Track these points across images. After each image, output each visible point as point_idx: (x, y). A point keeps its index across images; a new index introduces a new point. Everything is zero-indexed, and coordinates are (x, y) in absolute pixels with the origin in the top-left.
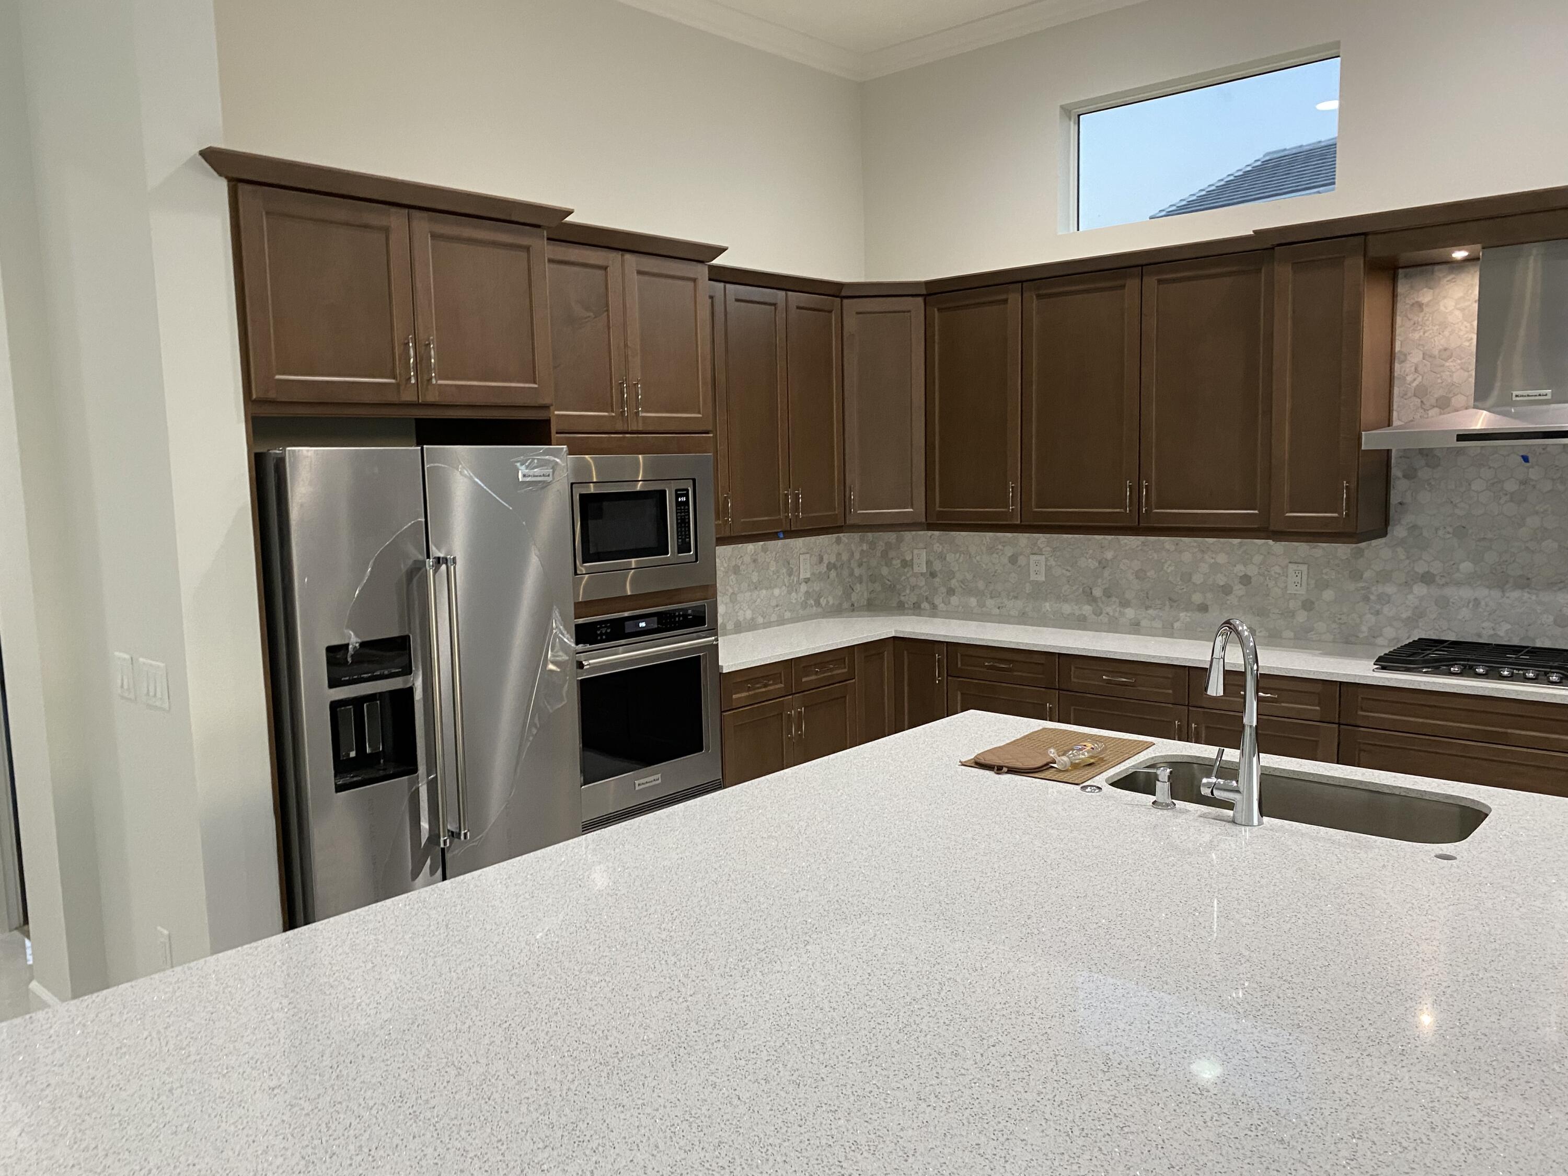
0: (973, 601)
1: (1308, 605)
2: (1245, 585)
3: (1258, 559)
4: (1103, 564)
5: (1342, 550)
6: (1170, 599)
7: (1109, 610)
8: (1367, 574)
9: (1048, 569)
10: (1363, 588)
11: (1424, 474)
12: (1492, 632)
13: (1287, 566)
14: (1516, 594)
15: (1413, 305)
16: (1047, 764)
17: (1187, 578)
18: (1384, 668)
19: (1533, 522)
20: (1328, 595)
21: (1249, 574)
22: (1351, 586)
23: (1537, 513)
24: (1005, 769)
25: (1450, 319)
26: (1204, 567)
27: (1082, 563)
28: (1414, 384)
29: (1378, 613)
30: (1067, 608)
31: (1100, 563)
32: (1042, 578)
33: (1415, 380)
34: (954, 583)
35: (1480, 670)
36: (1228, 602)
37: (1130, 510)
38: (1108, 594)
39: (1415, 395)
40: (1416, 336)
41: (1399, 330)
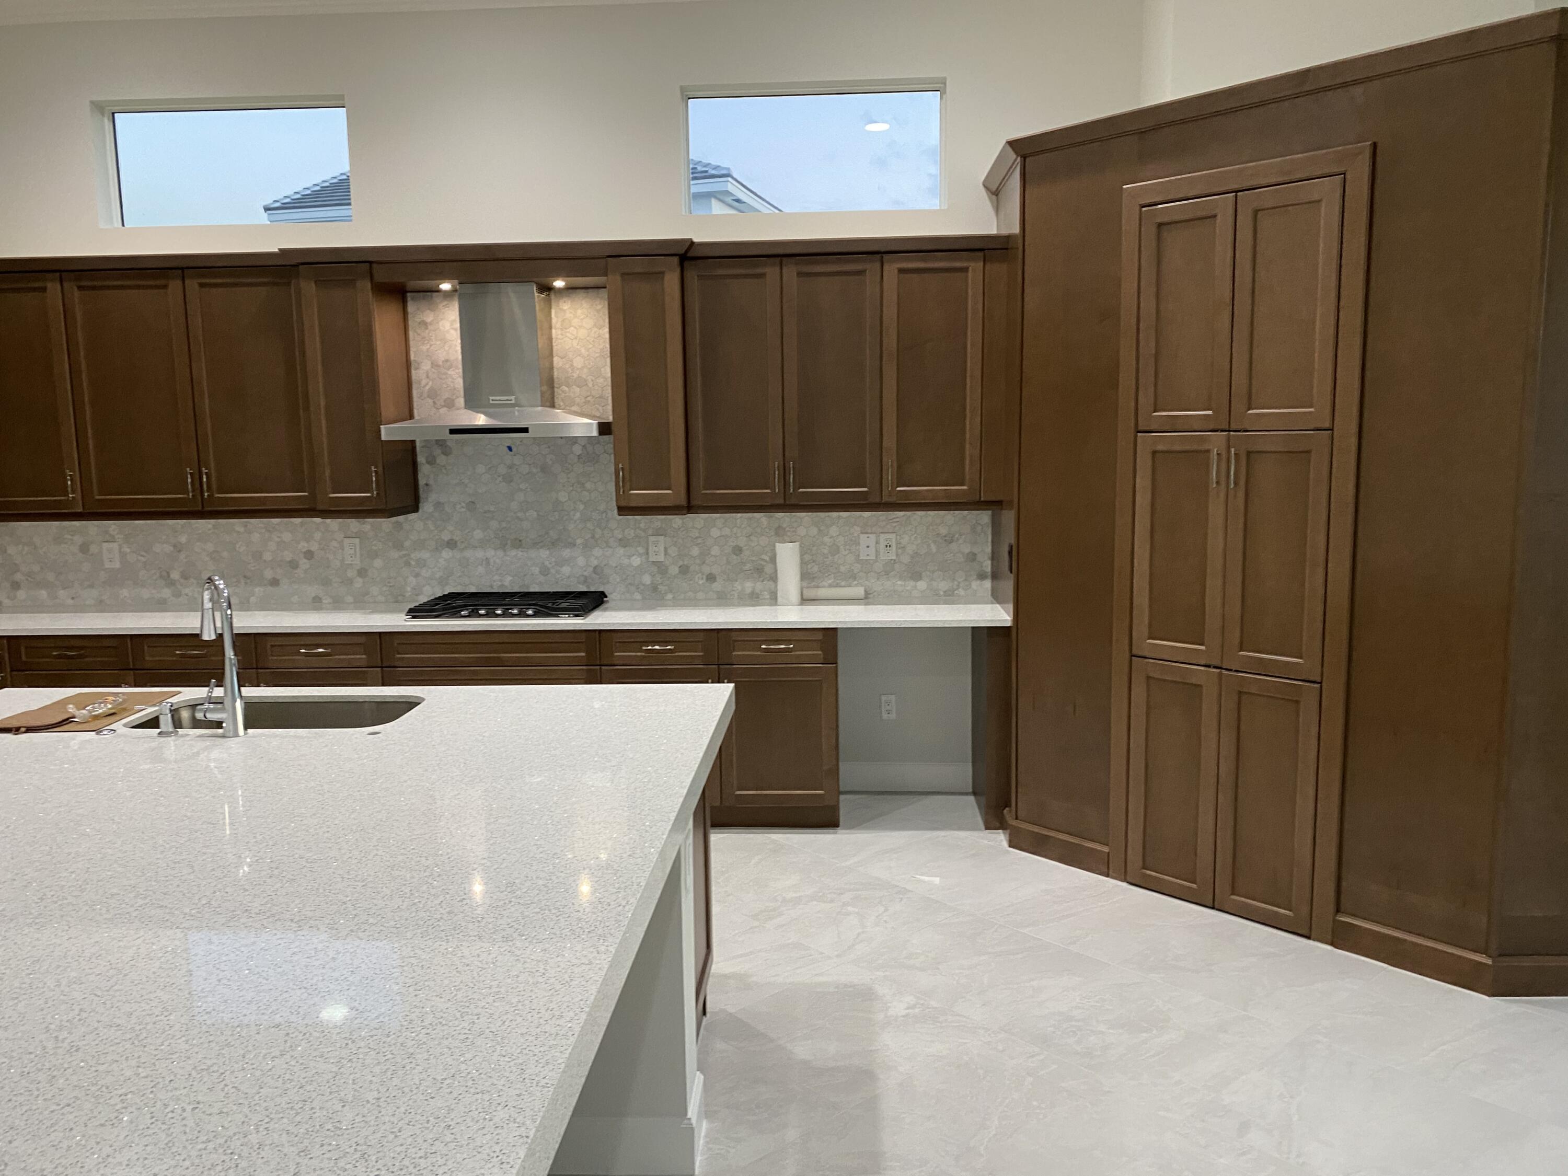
0: (43, 593)
1: (362, 573)
2: (309, 559)
3: (318, 535)
4: (178, 548)
5: (386, 524)
6: (245, 577)
7: (187, 591)
8: (407, 544)
9: (123, 555)
10: (405, 555)
11: (441, 459)
12: (500, 583)
13: (342, 541)
14: (513, 553)
15: (420, 323)
16: (67, 719)
17: (258, 556)
18: (414, 617)
19: (520, 497)
20: (378, 563)
21: (312, 549)
22: (395, 554)
23: (521, 490)
24: (23, 729)
25: (448, 337)
26: (272, 546)
27: (157, 548)
28: (427, 387)
29: (417, 575)
30: (146, 593)
31: (175, 546)
32: (117, 565)
33: (427, 384)
34: (18, 577)
35: (482, 612)
36: (296, 575)
37: (193, 496)
38: (185, 576)
39: (428, 396)
40: (424, 348)
41: (412, 343)
